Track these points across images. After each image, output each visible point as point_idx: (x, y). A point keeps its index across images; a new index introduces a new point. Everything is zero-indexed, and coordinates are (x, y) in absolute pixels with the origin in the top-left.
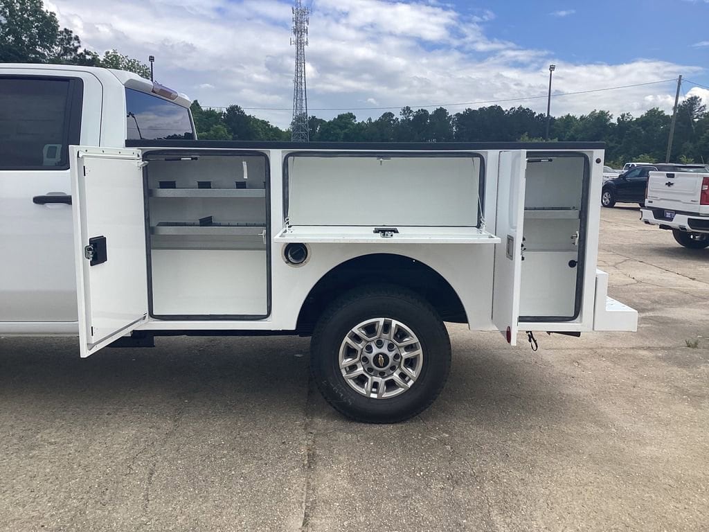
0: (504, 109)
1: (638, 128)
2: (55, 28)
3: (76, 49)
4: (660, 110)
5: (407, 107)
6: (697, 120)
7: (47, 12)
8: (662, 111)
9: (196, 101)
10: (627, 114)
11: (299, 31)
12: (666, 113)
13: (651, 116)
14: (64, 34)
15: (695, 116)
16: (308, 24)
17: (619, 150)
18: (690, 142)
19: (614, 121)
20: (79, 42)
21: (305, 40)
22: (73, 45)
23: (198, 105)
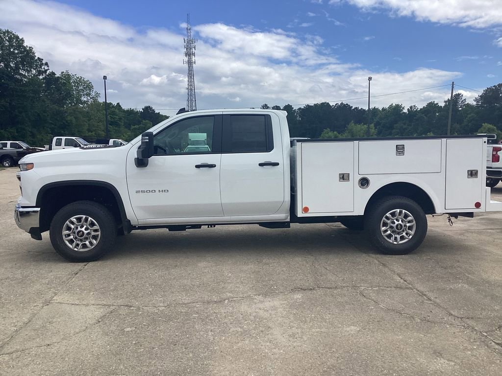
0: (331, 105)
1: (422, 115)
2: (33, 57)
3: (46, 71)
4: (435, 103)
5: (265, 104)
6: (461, 109)
7: (27, 46)
8: (437, 104)
9: (118, 104)
10: (414, 106)
11: (189, 54)
12: (440, 105)
13: (430, 107)
14: (38, 61)
15: (459, 107)
16: (195, 50)
17: (410, 130)
18: (458, 123)
19: (405, 111)
20: (48, 67)
21: (194, 61)
22: (44, 68)
23: (120, 106)
